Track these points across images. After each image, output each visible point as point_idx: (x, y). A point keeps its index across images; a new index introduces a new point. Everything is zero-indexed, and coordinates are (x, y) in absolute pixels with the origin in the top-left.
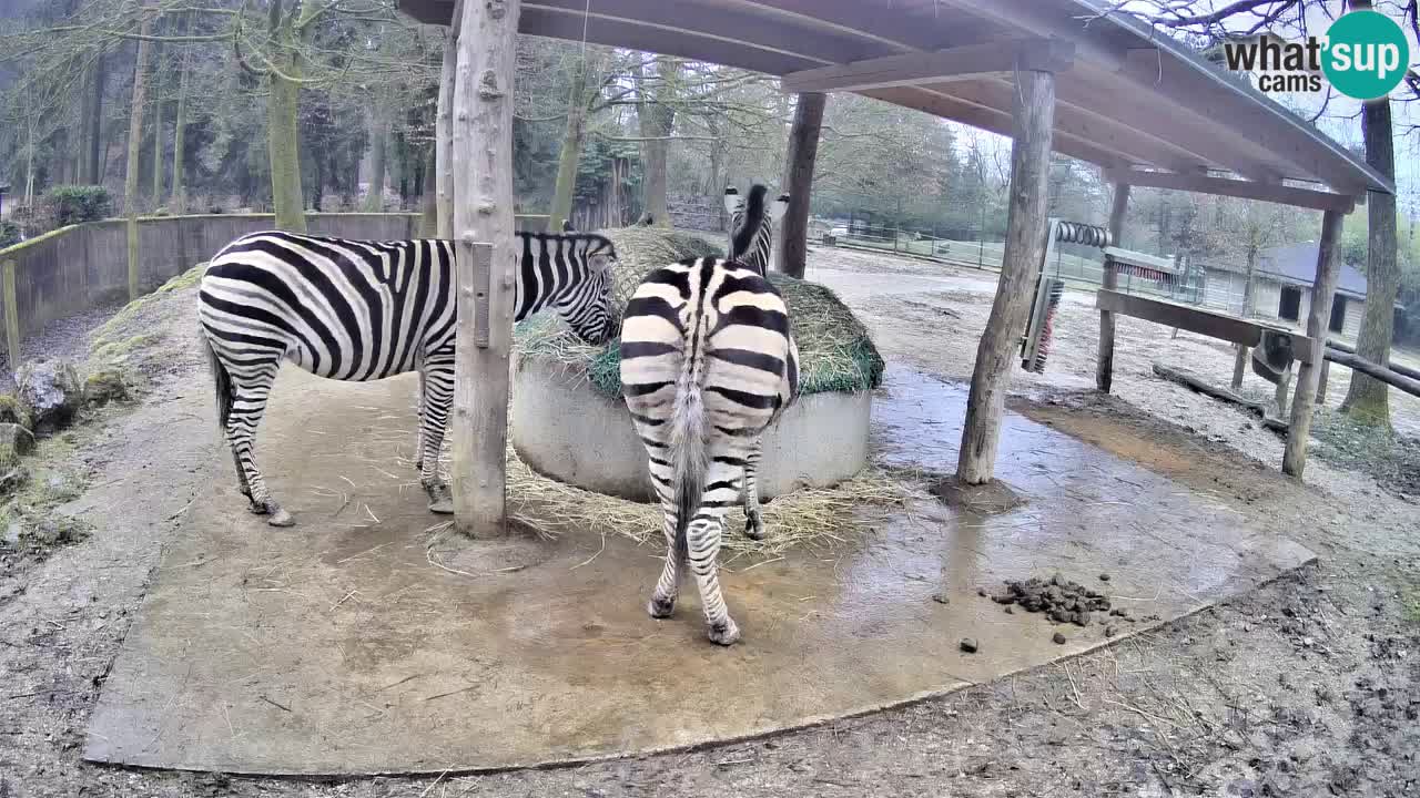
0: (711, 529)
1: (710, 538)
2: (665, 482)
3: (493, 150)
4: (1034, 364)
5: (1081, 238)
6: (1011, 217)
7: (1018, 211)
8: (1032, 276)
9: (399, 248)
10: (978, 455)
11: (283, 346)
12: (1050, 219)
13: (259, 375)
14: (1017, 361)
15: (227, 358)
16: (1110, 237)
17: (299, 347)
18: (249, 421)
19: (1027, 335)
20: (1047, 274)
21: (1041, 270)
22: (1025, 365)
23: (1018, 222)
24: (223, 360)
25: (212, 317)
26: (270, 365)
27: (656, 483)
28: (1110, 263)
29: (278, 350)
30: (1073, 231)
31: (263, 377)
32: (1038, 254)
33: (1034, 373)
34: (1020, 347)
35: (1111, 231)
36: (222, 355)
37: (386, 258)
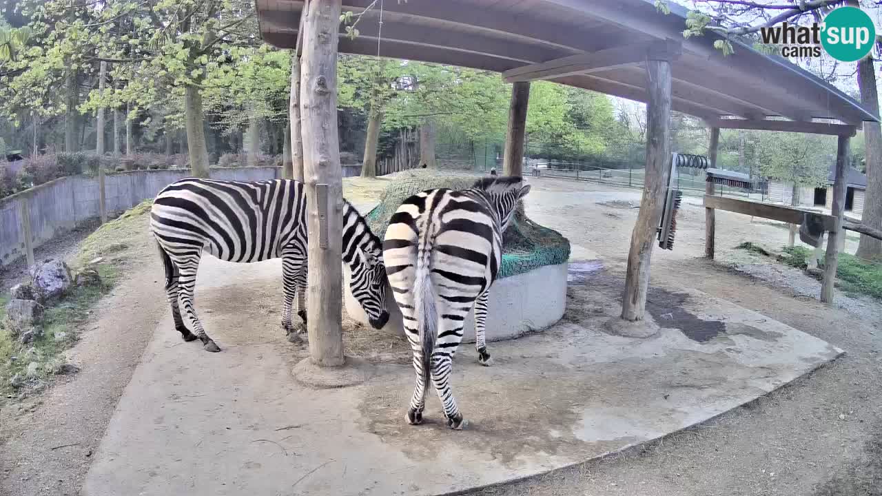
0: (444, 361)
1: (443, 367)
2: (414, 331)
3: (327, 127)
4: (667, 244)
5: (691, 164)
6: (649, 152)
7: (652, 149)
8: (663, 189)
9: (267, 185)
10: (634, 302)
11: (201, 244)
12: (672, 153)
13: (188, 262)
14: (656, 243)
15: (170, 252)
16: (709, 162)
17: (211, 245)
18: (187, 289)
19: (661, 226)
20: (672, 187)
21: (668, 185)
22: (661, 245)
23: (652, 156)
24: (168, 253)
25: (159, 228)
26: (195, 256)
27: (407, 332)
28: (711, 178)
29: (198, 247)
30: (686, 160)
31: (191, 262)
32: (666, 175)
33: (667, 249)
34: (658, 233)
35: (710, 159)
36: (167, 250)
37: (259, 190)
